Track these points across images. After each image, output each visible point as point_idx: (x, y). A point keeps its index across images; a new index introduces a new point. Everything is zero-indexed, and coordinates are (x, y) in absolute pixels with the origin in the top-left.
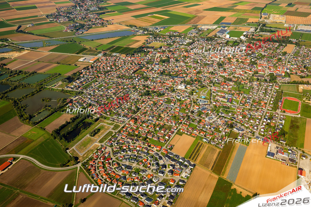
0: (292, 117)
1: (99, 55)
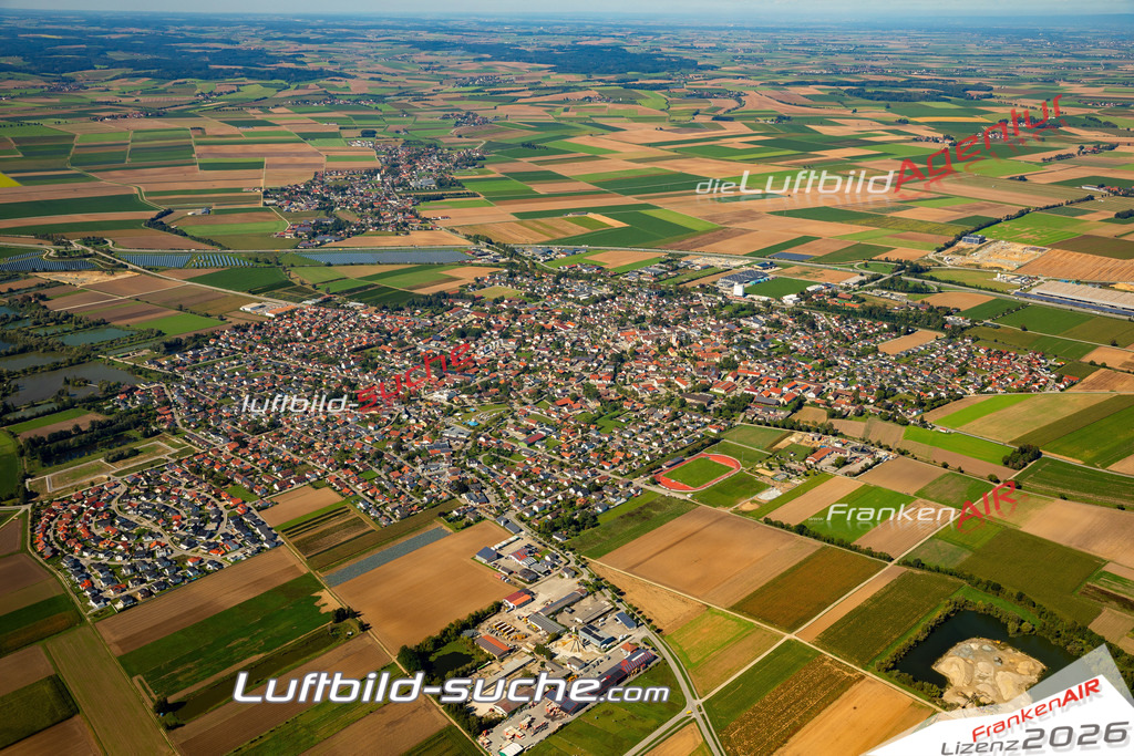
0: (664, 496)
1: (307, 302)
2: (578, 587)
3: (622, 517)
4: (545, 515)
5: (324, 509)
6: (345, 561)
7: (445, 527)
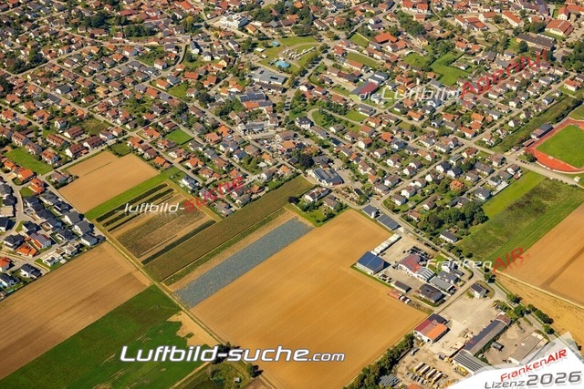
2: (495, 312)
3: (511, 208)
4: (418, 202)
5: (138, 187)
6: (193, 268)
7: (301, 219)
